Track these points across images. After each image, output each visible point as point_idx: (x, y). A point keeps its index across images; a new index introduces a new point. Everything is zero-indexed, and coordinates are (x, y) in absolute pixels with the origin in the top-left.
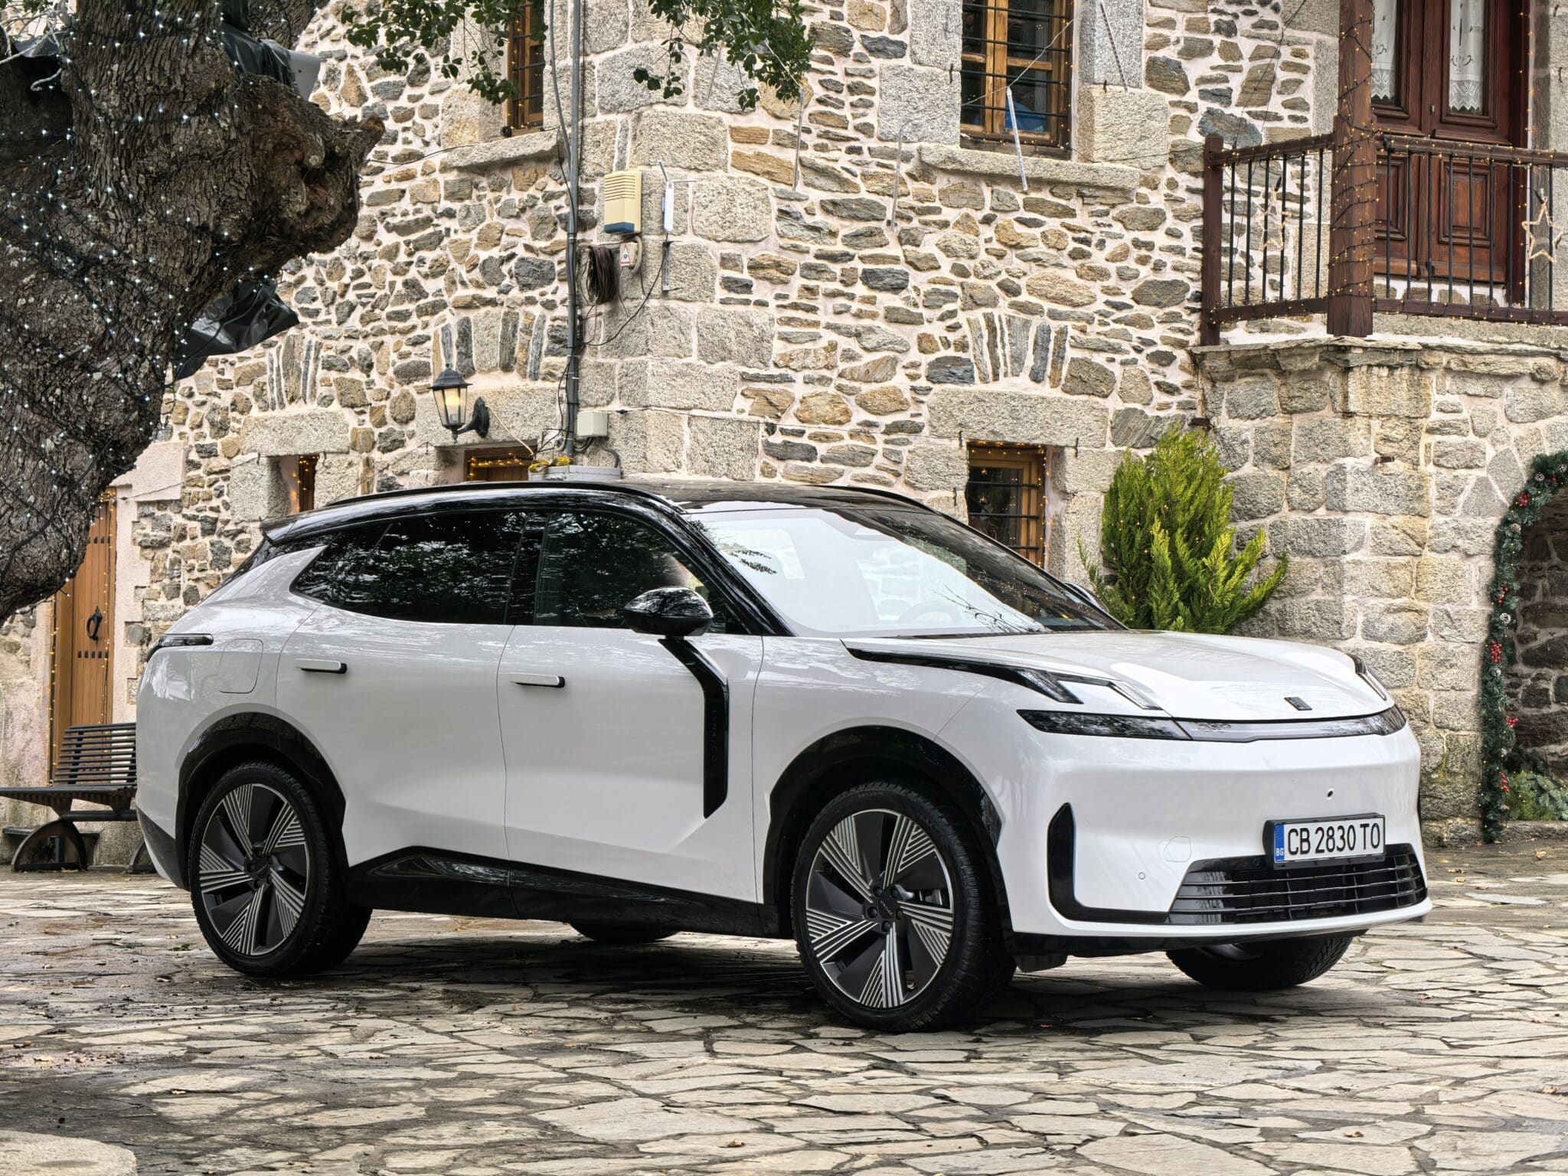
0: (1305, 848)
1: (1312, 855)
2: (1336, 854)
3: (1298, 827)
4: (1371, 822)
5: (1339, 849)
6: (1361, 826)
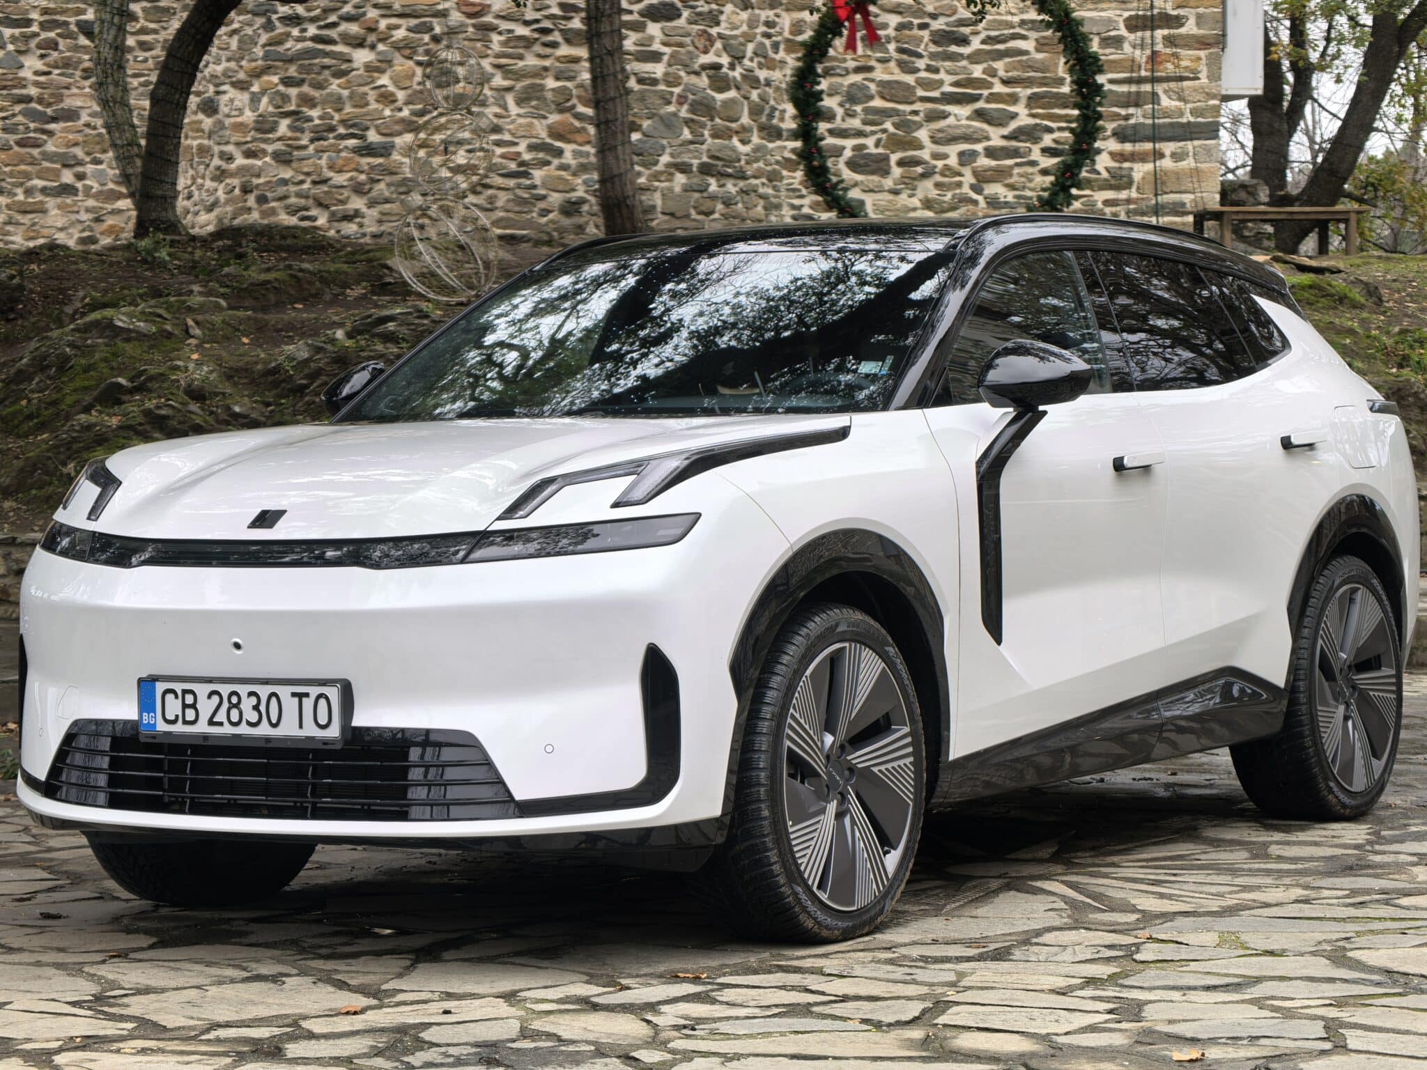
2: (243, 730)
3: (179, 687)
4: (314, 691)
5: (250, 724)
6: (294, 695)
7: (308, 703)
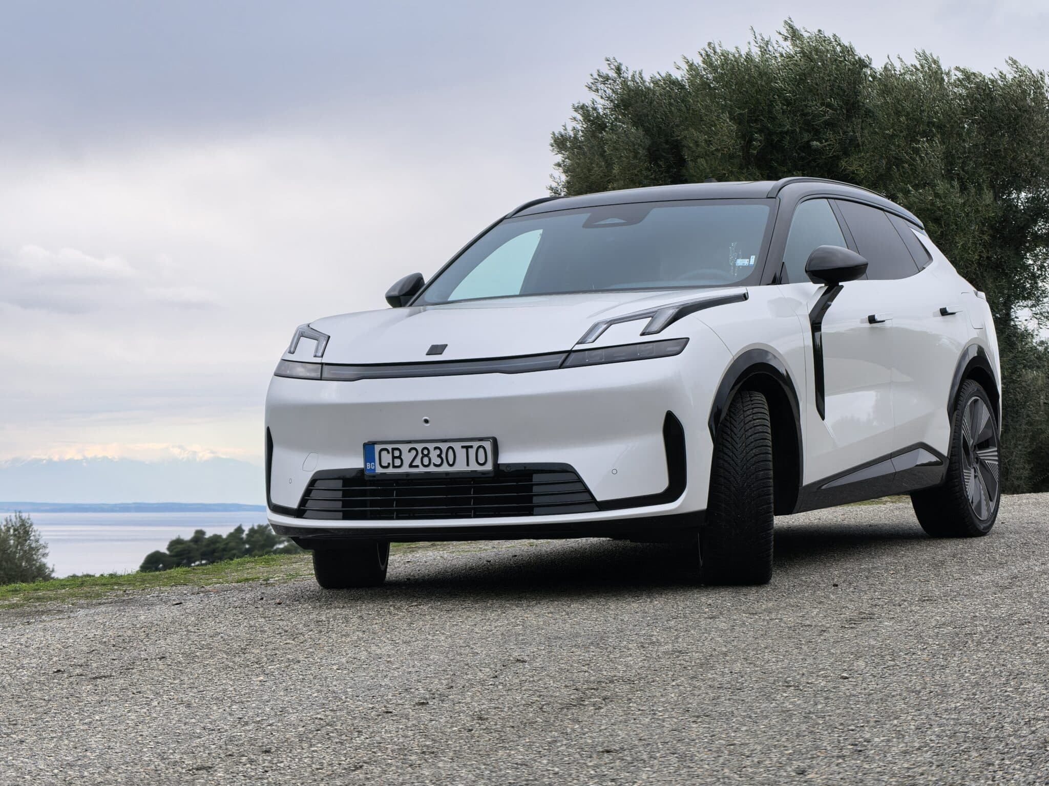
0: (397, 462)
1: (405, 469)
2: (432, 469)
3: (389, 447)
4: (476, 444)
5: (435, 465)
6: (463, 447)
7: (472, 452)
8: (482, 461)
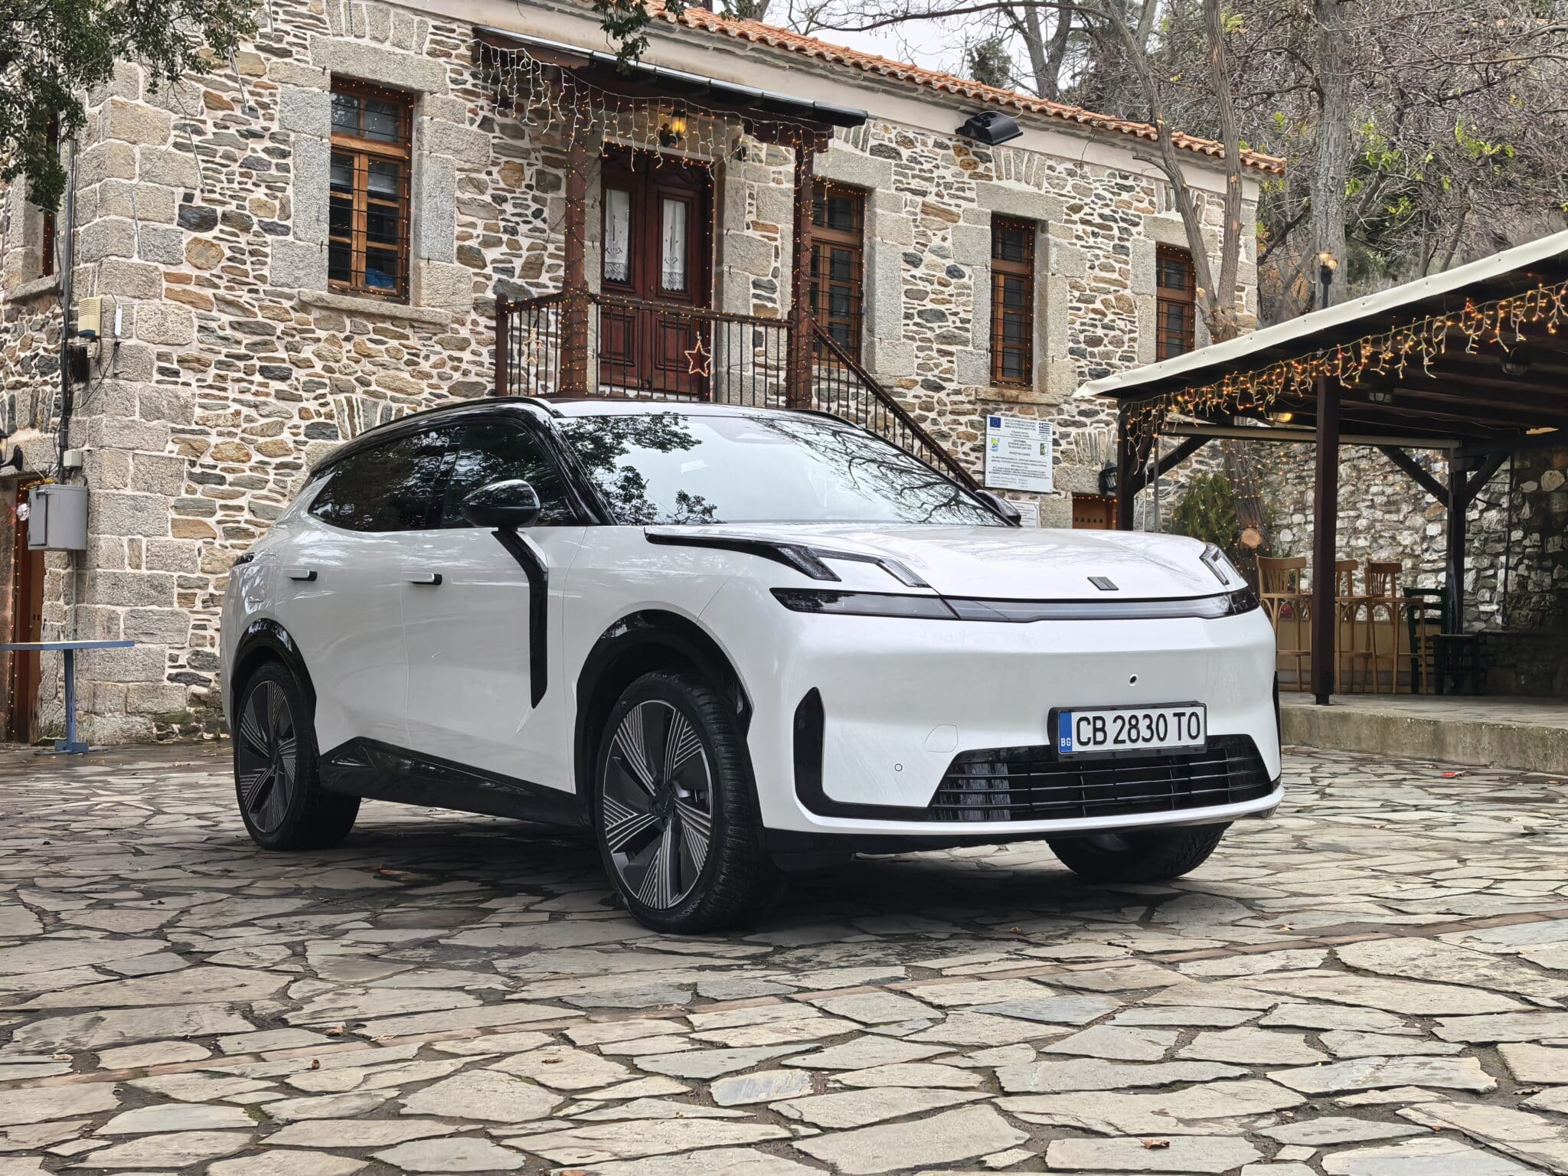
0: (1100, 736)
1: (1109, 746)
2: (1140, 745)
3: (1090, 715)
4: (1188, 711)
5: (1145, 740)
6: (1175, 715)
7: (1184, 720)
8: (1194, 733)
